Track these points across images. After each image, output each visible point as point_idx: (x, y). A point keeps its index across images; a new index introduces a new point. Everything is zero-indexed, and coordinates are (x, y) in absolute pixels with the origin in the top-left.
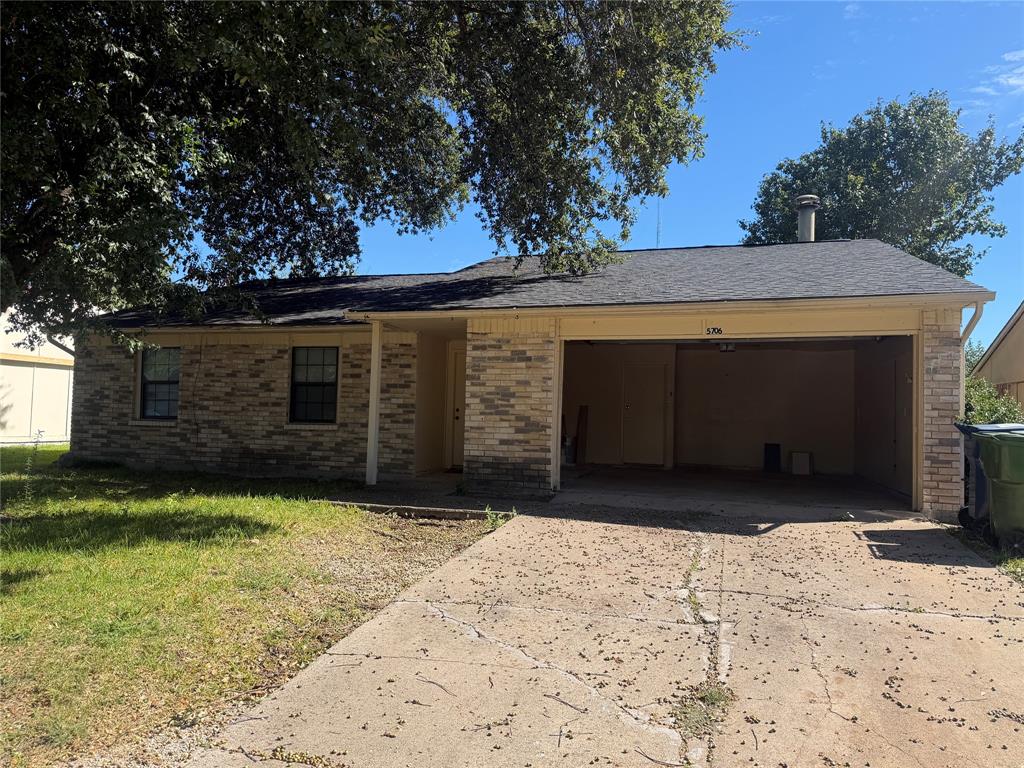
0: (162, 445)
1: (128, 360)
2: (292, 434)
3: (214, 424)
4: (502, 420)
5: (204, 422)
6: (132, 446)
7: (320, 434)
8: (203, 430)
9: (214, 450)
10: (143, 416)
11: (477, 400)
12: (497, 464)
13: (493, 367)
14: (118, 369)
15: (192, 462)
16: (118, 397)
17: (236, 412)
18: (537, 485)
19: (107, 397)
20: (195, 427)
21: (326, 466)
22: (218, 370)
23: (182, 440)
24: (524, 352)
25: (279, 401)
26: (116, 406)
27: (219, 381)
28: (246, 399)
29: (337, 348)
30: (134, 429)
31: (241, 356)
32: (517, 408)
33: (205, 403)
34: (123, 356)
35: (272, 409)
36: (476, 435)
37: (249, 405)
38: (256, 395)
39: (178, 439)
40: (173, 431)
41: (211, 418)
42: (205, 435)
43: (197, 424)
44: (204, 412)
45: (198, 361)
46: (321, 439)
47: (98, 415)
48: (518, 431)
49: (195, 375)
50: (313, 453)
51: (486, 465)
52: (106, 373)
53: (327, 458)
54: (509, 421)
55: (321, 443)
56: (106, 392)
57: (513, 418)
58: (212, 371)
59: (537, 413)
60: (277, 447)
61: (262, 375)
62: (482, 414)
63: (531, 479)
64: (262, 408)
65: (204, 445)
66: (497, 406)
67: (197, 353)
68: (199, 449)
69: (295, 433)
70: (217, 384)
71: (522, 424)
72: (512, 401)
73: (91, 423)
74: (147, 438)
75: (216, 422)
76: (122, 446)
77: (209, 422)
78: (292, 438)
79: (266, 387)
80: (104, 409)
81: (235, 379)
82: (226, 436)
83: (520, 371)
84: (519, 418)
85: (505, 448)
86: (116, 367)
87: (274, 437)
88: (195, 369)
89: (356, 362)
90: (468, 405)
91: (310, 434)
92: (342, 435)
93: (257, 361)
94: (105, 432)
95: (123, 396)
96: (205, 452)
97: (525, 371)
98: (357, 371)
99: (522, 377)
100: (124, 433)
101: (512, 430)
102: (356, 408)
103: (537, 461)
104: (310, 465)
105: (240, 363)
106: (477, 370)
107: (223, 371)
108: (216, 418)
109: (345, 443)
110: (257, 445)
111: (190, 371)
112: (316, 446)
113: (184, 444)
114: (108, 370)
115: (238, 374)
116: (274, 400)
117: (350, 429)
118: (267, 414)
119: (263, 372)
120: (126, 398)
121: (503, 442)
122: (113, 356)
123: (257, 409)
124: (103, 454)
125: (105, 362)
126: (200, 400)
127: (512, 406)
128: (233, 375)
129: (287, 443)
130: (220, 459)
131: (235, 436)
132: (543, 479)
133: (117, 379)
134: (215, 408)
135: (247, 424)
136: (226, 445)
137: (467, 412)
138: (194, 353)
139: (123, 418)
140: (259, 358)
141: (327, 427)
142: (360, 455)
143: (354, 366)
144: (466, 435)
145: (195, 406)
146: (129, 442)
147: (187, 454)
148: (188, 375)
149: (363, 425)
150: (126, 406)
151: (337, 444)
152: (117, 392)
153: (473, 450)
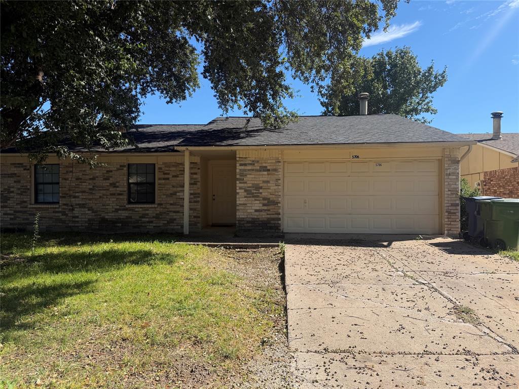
0: (51, 218)
1: (26, 171)
2: (130, 210)
3: (82, 206)
4: (255, 200)
5: (76, 205)
6: (30, 219)
7: (147, 209)
8: (76, 209)
9: (83, 220)
10: (36, 202)
11: (243, 191)
12: (253, 221)
13: (250, 174)
14: (19, 176)
15: (70, 227)
16: (20, 192)
17: (96, 199)
18: (274, 231)
19: (12, 192)
20: (71, 208)
21: (151, 227)
22: (84, 176)
23: (63, 215)
24: (266, 167)
25: (122, 192)
26: (19, 197)
27: (85, 182)
28: (102, 192)
29: (155, 164)
30: (32, 209)
31: (98, 169)
32: (263, 194)
33: (77, 194)
34: (22, 169)
35: (118, 197)
36: (242, 208)
37: (104, 195)
38: (108, 190)
39: (60, 214)
40: (57, 210)
41: (80, 202)
42: (77, 212)
43: (72, 206)
44: (76, 199)
45: (72, 172)
46: (147, 212)
47: (7, 202)
48: (264, 205)
49: (70, 179)
50: (143, 219)
51: (248, 222)
52: (11, 179)
53: (152, 222)
54: (259, 200)
55: (147, 214)
56: (12, 190)
57: (261, 199)
58: (80, 177)
59: (274, 196)
60: (122, 217)
61: (111, 179)
62: (245, 197)
63: (271, 228)
64: (112, 197)
65: (77, 217)
66: (253, 193)
67: (71, 167)
68: (74, 219)
69: (132, 210)
70: (83, 184)
71: (266, 202)
72: (261, 191)
75: (83, 204)
76: (24, 219)
77: (79, 204)
78: (131, 212)
79: (114, 185)
80: (11, 199)
81: (95, 181)
82: (89, 212)
83: (264, 176)
84: (264, 199)
85: (257, 213)
86: (18, 175)
87: (119, 212)
88: (69, 176)
89: (166, 172)
90: (238, 193)
91: (141, 209)
92: (159, 210)
93: (107, 171)
94: (12, 212)
95: (24, 191)
96: (78, 221)
97: (267, 176)
98: (166, 176)
99: (265, 179)
100: (25, 212)
101: (261, 205)
102: (167, 196)
103: (274, 219)
104: (142, 226)
106: (241, 176)
107: (87, 177)
108: (84, 203)
109: (161, 214)
110: (109, 216)
111: (67, 177)
112: (144, 216)
113: (65, 217)
114: (13, 177)
115: (97, 179)
116: (119, 192)
117: (164, 206)
118: (115, 199)
119: (111, 177)
120: (25, 192)
121: (256, 211)
122: (15, 169)
123: (109, 197)
124: (11, 224)
125: (10, 172)
126: (73, 193)
127: (261, 193)
128: (93, 179)
129: (127, 215)
130: (87, 224)
131: (96, 212)
132: (277, 227)
133: (19, 182)
134: (83, 197)
135: (103, 205)
136: (90, 217)
137: (237, 196)
138: (69, 167)
139: (24, 204)
140: (108, 169)
141: (150, 206)
142: (170, 219)
143: (165, 174)
144: (237, 208)
145: (70, 196)
146: (29, 217)
147: (67, 222)
148: (65, 179)
149: (171, 204)
150: (25, 197)
151: (157, 214)
152: (19, 189)
153: (240, 215)
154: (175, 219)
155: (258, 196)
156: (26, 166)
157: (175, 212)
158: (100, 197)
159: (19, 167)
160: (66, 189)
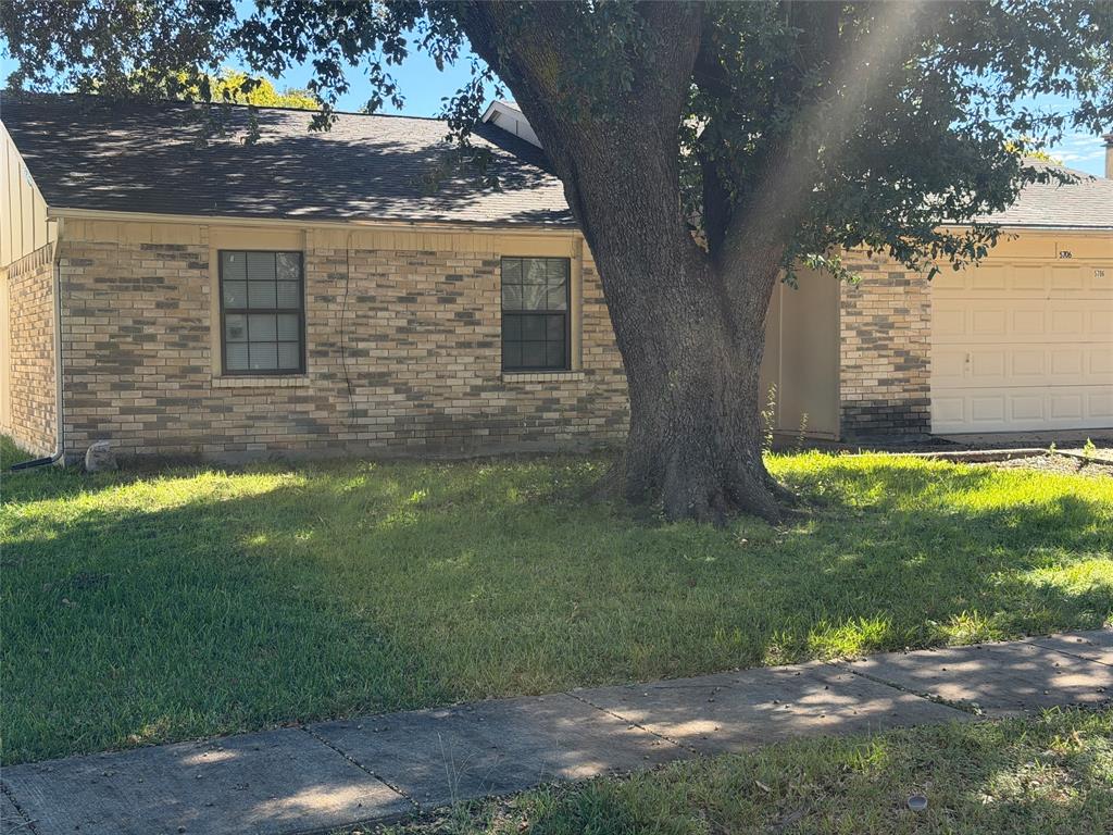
0: (282, 419)
1: (196, 272)
2: (511, 390)
3: (378, 379)
4: (880, 356)
5: (361, 376)
6: (214, 424)
7: (555, 386)
8: (358, 389)
9: (380, 420)
10: (226, 372)
11: (854, 333)
12: (876, 410)
13: (870, 293)
14: (174, 288)
15: (343, 444)
16: (176, 338)
17: (417, 359)
18: (917, 430)
19: (152, 338)
20: (345, 385)
21: (565, 436)
22: (381, 291)
23: (318, 408)
24: (902, 275)
25: (489, 339)
26: (175, 354)
27: (387, 309)
28: (435, 337)
29: (568, 260)
30: (218, 394)
31: (421, 269)
32: (896, 341)
33: (361, 345)
34: (184, 264)
35: (479, 352)
36: (853, 376)
37: (438, 347)
38: (451, 332)
39: (311, 407)
40: (300, 393)
41: (372, 369)
42: (361, 398)
43: (347, 380)
44: (361, 360)
45: (344, 277)
46: (555, 394)
47: (131, 372)
48: (898, 368)
49: (339, 299)
50: (546, 415)
51: (865, 411)
52: (146, 296)
53: (567, 422)
54: (888, 356)
55: (557, 401)
56: (148, 330)
57: (891, 353)
58: (371, 293)
59: (917, 346)
60: (488, 410)
61: (459, 300)
62: (858, 349)
63: (912, 423)
64: (462, 351)
65: (364, 413)
66: (875, 340)
67: (341, 262)
68: (354, 421)
69: (517, 388)
70: (380, 314)
71: (901, 360)
72: (891, 333)
73: (116, 387)
74: (248, 409)
75: (382, 375)
76: (193, 425)
77: (368, 376)
78: (513, 395)
79: (467, 317)
80: (145, 361)
81: (412, 307)
82: (400, 397)
83: (898, 297)
84: (898, 353)
85: (884, 389)
86: (166, 282)
87: (483, 395)
88: (338, 289)
90: (844, 339)
91: (539, 387)
92: (586, 388)
93: (449, 277)
94: (153, 402)
95: (190, 335)
96: (366, 426)
97: (903, 298)
99: (900, 305)
100: (196, 402)
101: (892, 368)
102: (606, 348)
103: (918, 402)
104: (541, 433)
105: (421, 280)
106: (851, 296)
107: (390, 292)
108: (385, 370)
109: (591, 398)
110: (457, 408)
111: (330, 292)
112: (550, 403)
113: (324, 414)
114: (152, 289)
115: (419, 299)
116: (480, 338)
117: (598, 378)
118: (472, 359)
119: (461, 294)
120: (196, 339)
121: (882, 382)
122: (160, 263)
123: (454, 352)
124: (149, 443)
125: (139, 273)
126: (351, 340)
127: (891, 339)
128: (409, 299)
129: (503, 403)
130: (392, 434)
131: (418, 397)
132: (923, 421)
133: (172, 305)
134: (379, 353)
135: (438, 377)
136: (402, 412)
137: (843, 348)
138: (335, 262)
139: (192, 376)
140: (452, 272)
141: (561, 377)
142: (614, 413)
144: (843, 376)
145: (342, 350)
146: (208, 417)
147: (332, 430)
148: (326, 299)
150: (199, 353)
151: (580, 400)
152: (173, 329)
153: (849, 393)
155: (885, 347)
156: (196, 256)
158: (430, 353)
159: (173, 257)
160: (328, 329)
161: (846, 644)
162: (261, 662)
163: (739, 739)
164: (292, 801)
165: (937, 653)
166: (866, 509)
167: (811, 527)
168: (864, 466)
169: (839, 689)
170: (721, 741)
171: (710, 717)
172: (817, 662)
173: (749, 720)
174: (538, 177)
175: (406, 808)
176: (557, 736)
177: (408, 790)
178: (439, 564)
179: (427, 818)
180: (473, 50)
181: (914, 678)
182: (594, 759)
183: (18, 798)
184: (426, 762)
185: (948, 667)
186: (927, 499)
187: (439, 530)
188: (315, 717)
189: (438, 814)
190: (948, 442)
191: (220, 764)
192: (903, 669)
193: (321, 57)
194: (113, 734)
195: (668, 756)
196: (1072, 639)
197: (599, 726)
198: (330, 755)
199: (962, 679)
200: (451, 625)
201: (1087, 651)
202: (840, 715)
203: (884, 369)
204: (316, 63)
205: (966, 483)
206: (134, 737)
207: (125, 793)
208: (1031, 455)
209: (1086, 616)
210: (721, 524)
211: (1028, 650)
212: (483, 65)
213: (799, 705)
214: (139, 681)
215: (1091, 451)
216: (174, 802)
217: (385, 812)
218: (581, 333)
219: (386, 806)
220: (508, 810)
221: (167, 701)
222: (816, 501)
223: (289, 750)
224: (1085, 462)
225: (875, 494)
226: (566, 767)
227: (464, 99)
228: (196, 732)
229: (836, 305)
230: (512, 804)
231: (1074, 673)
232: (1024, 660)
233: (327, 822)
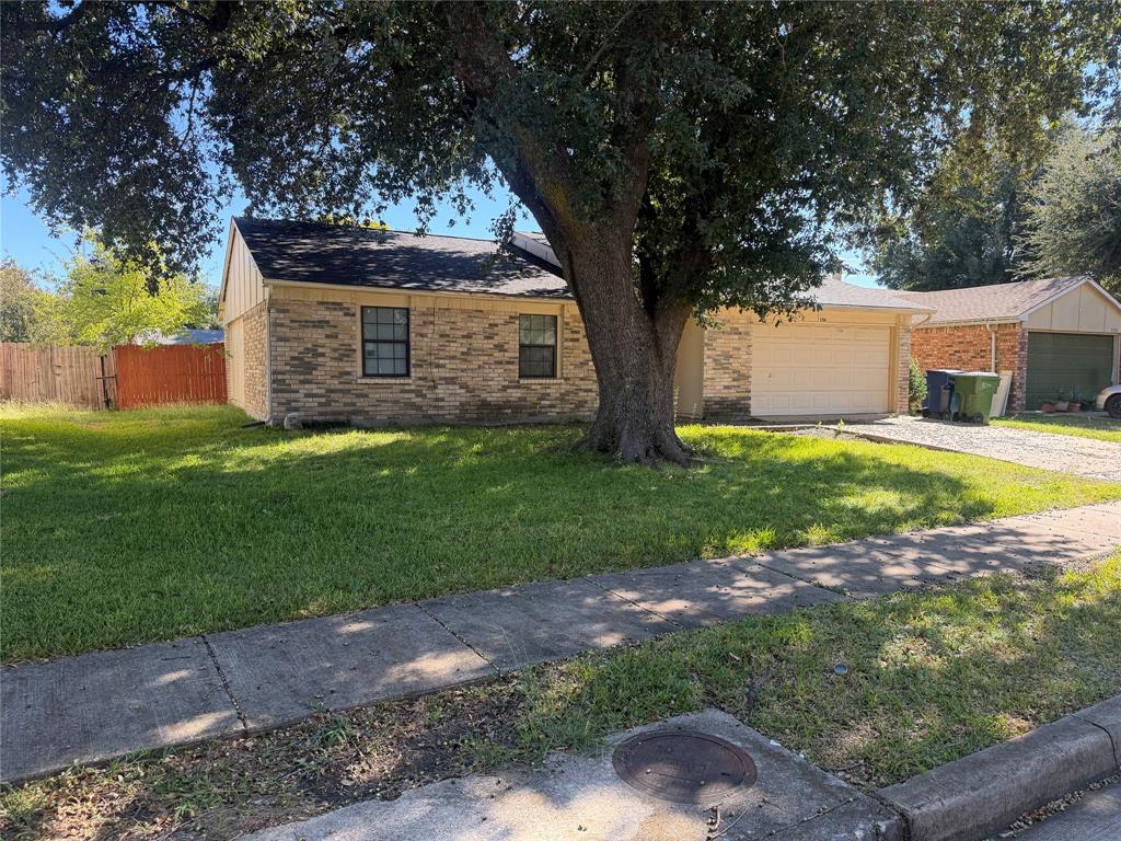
0: (396, 402)
1: (348, 318)
2: (524, 388)
3: (451, 381)
4: (725, 373)
5: (441, 379)
6: (359, 404)
7: (548, 386)
8: (439, 386)
9: (451, 404)
10: (365, 375)
12: (722, 402)
13: (720, 338)
14: (335, 327)
15: (430, 416)
16: (336, 355)
17: (472, 370)
18: (744, 414)
19: (323, 355)
20: (432, 384)
21: (553, 413)
22: (453, 331)
23: (417, 396)
24: (737, 329)
25: (512, 360)
26: (336, 364)
27: (456, 342)
28: (482, 358)
29: (556, 317)
30: (361, 387)
31: (475, 320)
32: (733, 365)
33: (441, 361)
34: (341, 313)
35: (506, 367)
36: (710, 383)
37: (484, 363)
38: (492, 355)
39: (413, 395)
40: (407, 387)
41: (447, 375)
42: (441, 391)
43: (433, 381)
44: (441, 370)
45: (432, 323)
46: (548, 391)
47: (311, 374)
48: (734, 380)
49: (429, 336)
50: (543, 402)
51: (716, 403)
52: (320, 330)
53: (554, 406)
54: (729, 373)
55: (549, 394)
56: (320, 350)
57: (731, 371)
58: (447, 332)
59: (744, 368)
60: (512, 399)
61: (496, 337)
62: (713, 369)
63: (740, 410)
64: (498, 366)
65: (443, 400)
66: (722, 364)
67: (431, 315)
68: (437, 404)
69: (527, 387)
70: (452, 344)
71: (736, 375)
72: (731, 360)
73: (302, 382)
74: (377, 396)
75: (453, 378)
76: (346, 405)
77: (445, 379)
78: (524, 391)
79: (500, 348)
80: (319, 368)
81: (469, 341)
82: (463, 391)
83: (735, 341)
84: (734, 372)
85: (726, 391)
86: (331, 323)
87: (509, 390)
88: (429, 330)
89: (575, 329)
90: (706, 363)
91: (539, 387)
92: (565, 387)
93: (490, 325)
94: (323, 391)
95: (345, 354)
96: (443, 407)
97: (738, 341)
98: (576, 336)
99: (736, 345)
100: (348, 391)
101: (731, 379)
102: (576, 366)
103: (744, 398)
104: (540, 412)
105: (475, 326)
106: (710, 340)
107: (458, 332)
108: (454, 375)
109: (568, 393)
110: (494, 397)
111: (424, 331)
112: (544, 397)
113: (420, 399)
114: (323, 327)
115: (474, 336)
116: (508, 359)
117: (571, 382)
118: (502, 371)
119: (497, 334)
120: (348, 356)
121: (726, 387)
122: (328, 313)
123: (493, 366)
124: (321, 414)
125: (316, 318)
126: (436, 358)
127: (731, 364)
128: (469, 336)
129: (519, 395)
130: (458, 411)
131: (473, 390)
132: (746, 409)
133: (335, 336)
134: (451, 366)
135: (484, 380)
136: (464, 399)
137: (705, 368)
138: (427, 315)
139: (346, 377)
140: (492, 322)
141: (552, 381)
142: (580, 402)
143: (573, 332)
144: (705, 383)
145: (431, 363)
146: (355, 400)
147: (424, 408)
148: (422, 335)
149: (582, 379)
150: (349, 364)
151: (561, 394)
152: (335, 350)
153: (708, 393)
154: (586, 402)
155: (727, 368)
156: (348, 309)
157: (586, 391)
158: (480, 367)
159: (335, 309)
160: (423, 352)
161: (750, 545)
162: (387, 555)
163: (705, 615)
164: (411, 666)
165: (805, 551)
166: (734, 458)
167: (706, 469)
168: (723, 433)
169: (755, 576)
170: (691, 617)
171: (681, 597)
172: (733, 557)
173: (704, 600)
174: (539, 271)
175: (491, 672)
176: (584, 611)
177: (491, 657)
178: (493, 489)
179: (506, 680)
180: (510, 191)
181: (798, 569)
182: (612, 630)
183: (220, 660)
184: (500, 632)
185: (816, 561)
186: (767, 452)
187: (493, 469)
188: (423, 596)
189: (513, 677)
190: (761, 421)
191: (360, 634)
192: (789, 562)
193: (421, 194)
194: (288, 609)
195: (661, 629)
196: (881, 542)
197: (609, 603)
198: (435, 625)
199: (827, 569)
200: (505, 529)
201: (893, 549)
202: (763, 597)
203: (727, 380)
204: (418, 197)
205: (783, 444)
206: (302, 611)
207: (294, 657)
208: (808, 428)
209: (883, 526)
210: (654, 466)
211: (860, 550)
212: (516, 199)
213: (733, 588)
214: (307, 568)
215: (842, 427)
216: (328, 665)
217: (475, 676)
218: (562, 358)
219: (477, 671)
220: (562, 674)
221: (325, 583)
222: (704, 453)
223: (407, 621)
224: (838, 433)
225: (736, 450)
226: (595, 637)
227: (505, 219)
228: (345, 607)
229: (701, 346)
230: (563, 668)
231: (893, 565)
232: (859, 556)
233: (436, 684)
